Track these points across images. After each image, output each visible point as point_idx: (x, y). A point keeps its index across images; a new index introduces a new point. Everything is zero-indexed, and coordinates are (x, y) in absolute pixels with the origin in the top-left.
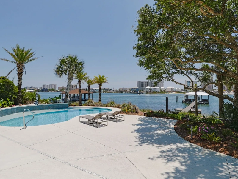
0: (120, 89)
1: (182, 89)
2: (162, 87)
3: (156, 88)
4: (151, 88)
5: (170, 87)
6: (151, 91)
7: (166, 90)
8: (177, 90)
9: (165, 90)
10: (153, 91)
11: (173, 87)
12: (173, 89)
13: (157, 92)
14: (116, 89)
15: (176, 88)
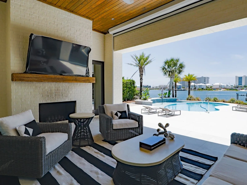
0: (160, 86)
1: (232, 86)
2: (207, 83)
3: (201, 85)
4: (195, 84)
5: (218, 84)
6: (195, 88)
7: (213, 87)
8: (225, 87)
9: (211, 87)
10: (197, 88)
11: (221, 84)
12: (222, 85)
13: (202, 89)
14: (156, 86)
15: (225, 85)
